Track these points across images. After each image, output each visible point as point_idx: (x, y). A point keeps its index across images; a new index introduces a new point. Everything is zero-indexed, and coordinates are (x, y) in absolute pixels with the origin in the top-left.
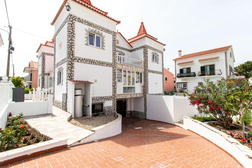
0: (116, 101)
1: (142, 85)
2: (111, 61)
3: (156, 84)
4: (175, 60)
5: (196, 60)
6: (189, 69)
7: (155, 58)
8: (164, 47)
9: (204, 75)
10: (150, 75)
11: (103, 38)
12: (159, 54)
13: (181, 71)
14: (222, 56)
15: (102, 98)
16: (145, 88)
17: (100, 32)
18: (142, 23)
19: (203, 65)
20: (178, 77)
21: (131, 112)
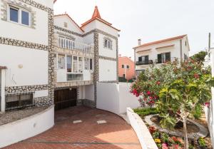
0: (53, 90)
1: (92, 71)
2: (46, 43)
3: (109, 71)
4: (135, 49)
5: (153, 48)
6: (147, 57)
7: (107, 44)
8: (119, 33)
9: (161, 62)
10: (101, 61)
11: (33, 14)
12: (112, 39)
13: (140, 59)
14: (177, 43)
15: (30, 87)
16: (95, 76)
17: (28, 6)
18: (96, 7)
19: (159, 53)
20: (137, 65)
21: (83, 100)
